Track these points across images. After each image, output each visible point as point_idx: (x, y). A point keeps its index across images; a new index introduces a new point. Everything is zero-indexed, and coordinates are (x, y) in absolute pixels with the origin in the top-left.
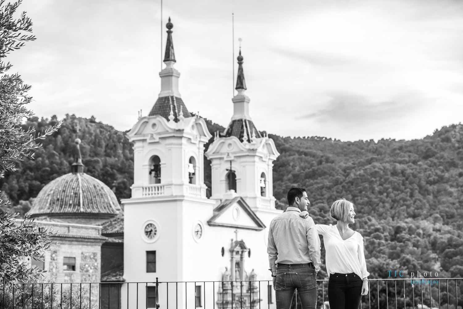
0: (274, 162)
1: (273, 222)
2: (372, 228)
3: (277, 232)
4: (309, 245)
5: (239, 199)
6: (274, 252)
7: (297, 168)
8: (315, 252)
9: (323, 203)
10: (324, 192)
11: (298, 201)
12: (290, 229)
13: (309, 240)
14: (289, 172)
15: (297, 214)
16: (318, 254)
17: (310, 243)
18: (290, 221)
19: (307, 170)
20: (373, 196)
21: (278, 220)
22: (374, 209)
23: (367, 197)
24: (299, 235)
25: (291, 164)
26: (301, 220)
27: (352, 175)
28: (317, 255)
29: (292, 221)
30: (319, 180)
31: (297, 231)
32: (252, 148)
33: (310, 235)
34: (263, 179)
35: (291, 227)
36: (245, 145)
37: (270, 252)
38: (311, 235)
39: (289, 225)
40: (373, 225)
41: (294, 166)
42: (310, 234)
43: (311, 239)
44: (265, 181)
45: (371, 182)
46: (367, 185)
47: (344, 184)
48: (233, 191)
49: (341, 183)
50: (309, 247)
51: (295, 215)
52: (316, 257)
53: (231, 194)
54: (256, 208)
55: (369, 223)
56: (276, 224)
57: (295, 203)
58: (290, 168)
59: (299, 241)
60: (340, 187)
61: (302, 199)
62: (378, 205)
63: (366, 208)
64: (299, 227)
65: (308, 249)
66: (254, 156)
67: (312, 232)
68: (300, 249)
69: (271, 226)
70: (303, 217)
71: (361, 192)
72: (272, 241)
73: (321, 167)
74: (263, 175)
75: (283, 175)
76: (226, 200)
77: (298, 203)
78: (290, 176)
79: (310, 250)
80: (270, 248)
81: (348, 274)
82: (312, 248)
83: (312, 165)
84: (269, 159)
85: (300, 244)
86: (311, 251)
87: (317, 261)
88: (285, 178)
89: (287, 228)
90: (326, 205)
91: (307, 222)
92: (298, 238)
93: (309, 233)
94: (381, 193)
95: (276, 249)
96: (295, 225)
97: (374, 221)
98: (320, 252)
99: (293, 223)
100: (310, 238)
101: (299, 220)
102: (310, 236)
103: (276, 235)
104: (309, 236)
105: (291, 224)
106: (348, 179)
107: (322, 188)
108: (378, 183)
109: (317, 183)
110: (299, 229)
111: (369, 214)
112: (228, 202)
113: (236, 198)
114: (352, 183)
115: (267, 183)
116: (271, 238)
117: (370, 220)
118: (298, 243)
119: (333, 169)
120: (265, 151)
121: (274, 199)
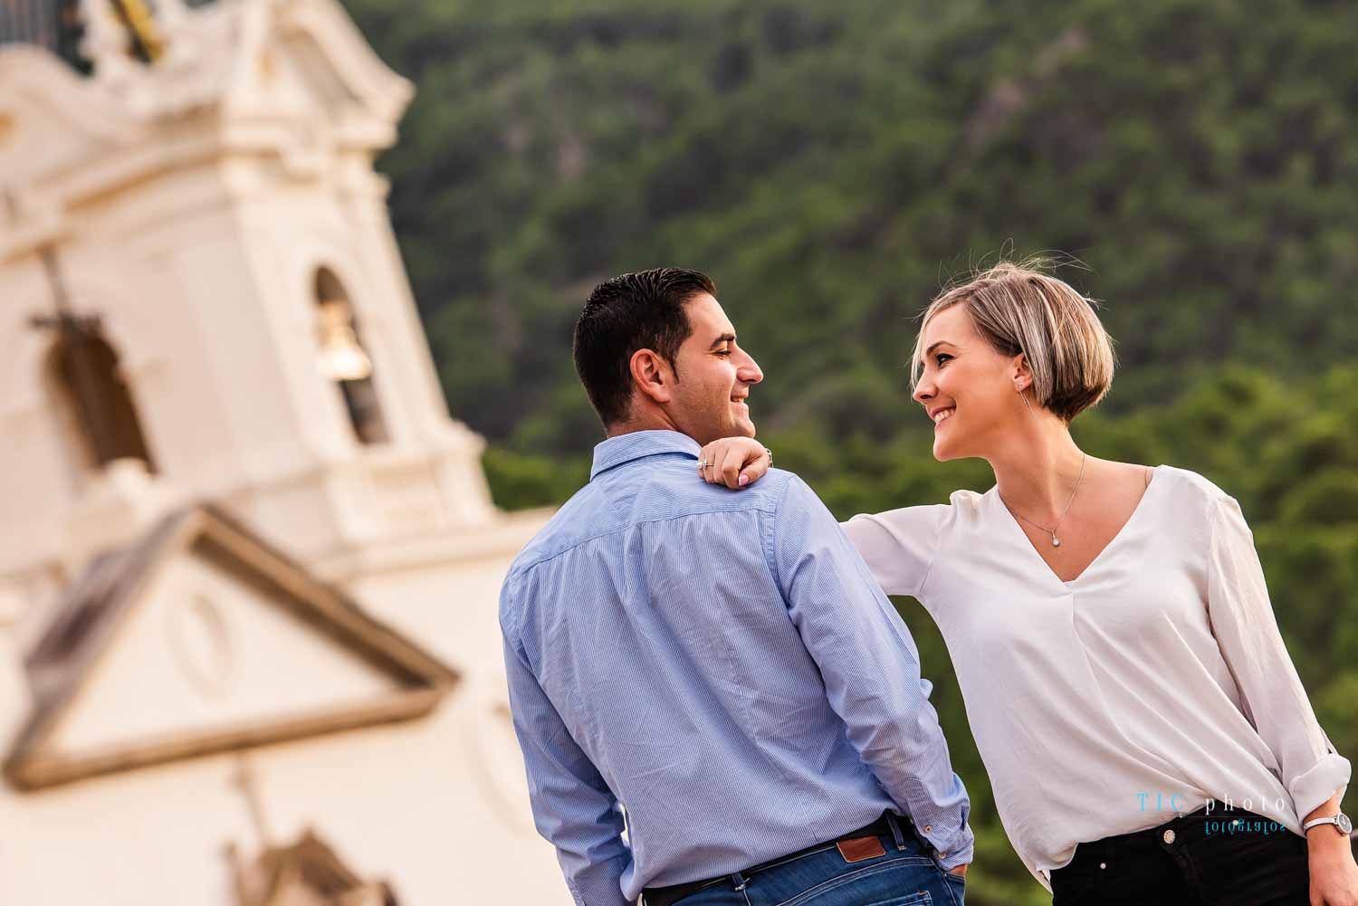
0: (382, 161)
1: (514, 590)
2: (1276, 449)
3: (566, 660)
4: (834, 690)
5: (193, 524)
6: (590, 814)
7: (572, 161)
8: (892, 728)
9: (840, 365)
10: (828, 278)
11: (656, 378)
12: (653, 604)
13: (819, 648)
14: (517, 208)
15: (679, 479)
16: (918, 736)
17: (835, 675)
18: (638, 548)
19: (650, 156)
20: (1206, 208)
21: (547, 559)
22: (1249, 305)
23: (1167, 223)
24: (737, 636)
25: (518, 137)
26: (716, 516)
27: (1007, 94)
28: (911, 746)
29: (657, 539)
30: (765, 199)
31: (716, 612)
32: (178, 96)
33: (818, 610)
34: (334, 315)
35: (657, 588)
36: (119, 90)
37: (554, 824)
38: (826, 609)
39: (641, 576)
40: (1274, 427)
41: (541, 154)
42: (817, 600)
43: (839, 642)
44: (353, 325)
45: (1166, 107)
46: (1138, 134)
47: (963, 177)
48: (126, 475)
49: (940, 175)
50: (839, 704)
51: (665, 492)
52: (909, 769)
53: (123, 507)
54: (345, 548)
55: (1243, 421)
56: (544, 596)
57: (637, 401)
58: (515, 176)
59: (745, 680)
60: (938, 209)
61: (690, 354)
62: (1265, 261)
63: (1187, 317)
64: (720, 573)
65: (834, 720)
66: (212, 160)
67: (825, 587)
68: (775, 740)
69: (512, 628)
70: (726, 485)
71: (1106, 201)
72: (545, 734)
73: (751, 95)
74: (326, 287)
75: (479, 245)
76: (100, 560)
77: (659, 391)
78: (533, 235)
79: (854, 720)
80: (548, 790)
81: (1177, 824)
82: (863, 702)
83: (676, 106)
84: (343, 150)
85: (759, 703)
86: (862, 732)
87: (931, 789)
88: (502, 261)
89: (628, 600)
90: (868, 380)
91: (768, 521)
92: (730, 657)
93: (807, 592)
94: (1262, 163)
95: (601, 786)
96: (683, 569)
97: (1272, 394)
98: (929, 720)
99: (662, 551)
100: (822, 633)
101: (706, 518)
102: (821, 620)
103: (567, 681)
104: (810, 624)
105: (650, 565)
106: (983, 133)
107: (803, 255)
108: (1222, 93)
109: (754, 232)
110: (721, 589)
111: (1218, 347)
112: (113, 572)
113: (168, 523)
114: (1019, 152)
115: (372, 335)
116: (539, 709)
117: (1240, 396)
118: (742, 699)
119: (851, 89)
120: (291, 95)
121: (461, 445)
